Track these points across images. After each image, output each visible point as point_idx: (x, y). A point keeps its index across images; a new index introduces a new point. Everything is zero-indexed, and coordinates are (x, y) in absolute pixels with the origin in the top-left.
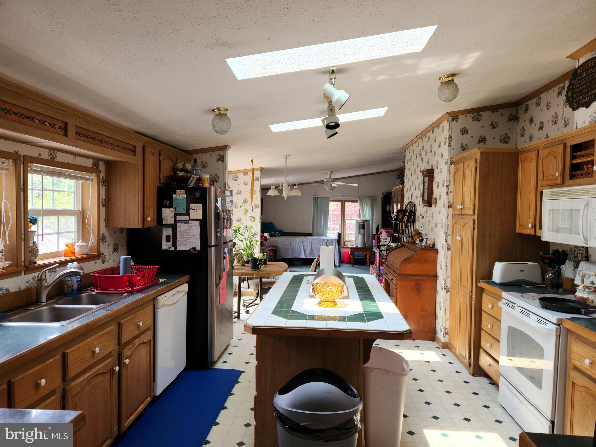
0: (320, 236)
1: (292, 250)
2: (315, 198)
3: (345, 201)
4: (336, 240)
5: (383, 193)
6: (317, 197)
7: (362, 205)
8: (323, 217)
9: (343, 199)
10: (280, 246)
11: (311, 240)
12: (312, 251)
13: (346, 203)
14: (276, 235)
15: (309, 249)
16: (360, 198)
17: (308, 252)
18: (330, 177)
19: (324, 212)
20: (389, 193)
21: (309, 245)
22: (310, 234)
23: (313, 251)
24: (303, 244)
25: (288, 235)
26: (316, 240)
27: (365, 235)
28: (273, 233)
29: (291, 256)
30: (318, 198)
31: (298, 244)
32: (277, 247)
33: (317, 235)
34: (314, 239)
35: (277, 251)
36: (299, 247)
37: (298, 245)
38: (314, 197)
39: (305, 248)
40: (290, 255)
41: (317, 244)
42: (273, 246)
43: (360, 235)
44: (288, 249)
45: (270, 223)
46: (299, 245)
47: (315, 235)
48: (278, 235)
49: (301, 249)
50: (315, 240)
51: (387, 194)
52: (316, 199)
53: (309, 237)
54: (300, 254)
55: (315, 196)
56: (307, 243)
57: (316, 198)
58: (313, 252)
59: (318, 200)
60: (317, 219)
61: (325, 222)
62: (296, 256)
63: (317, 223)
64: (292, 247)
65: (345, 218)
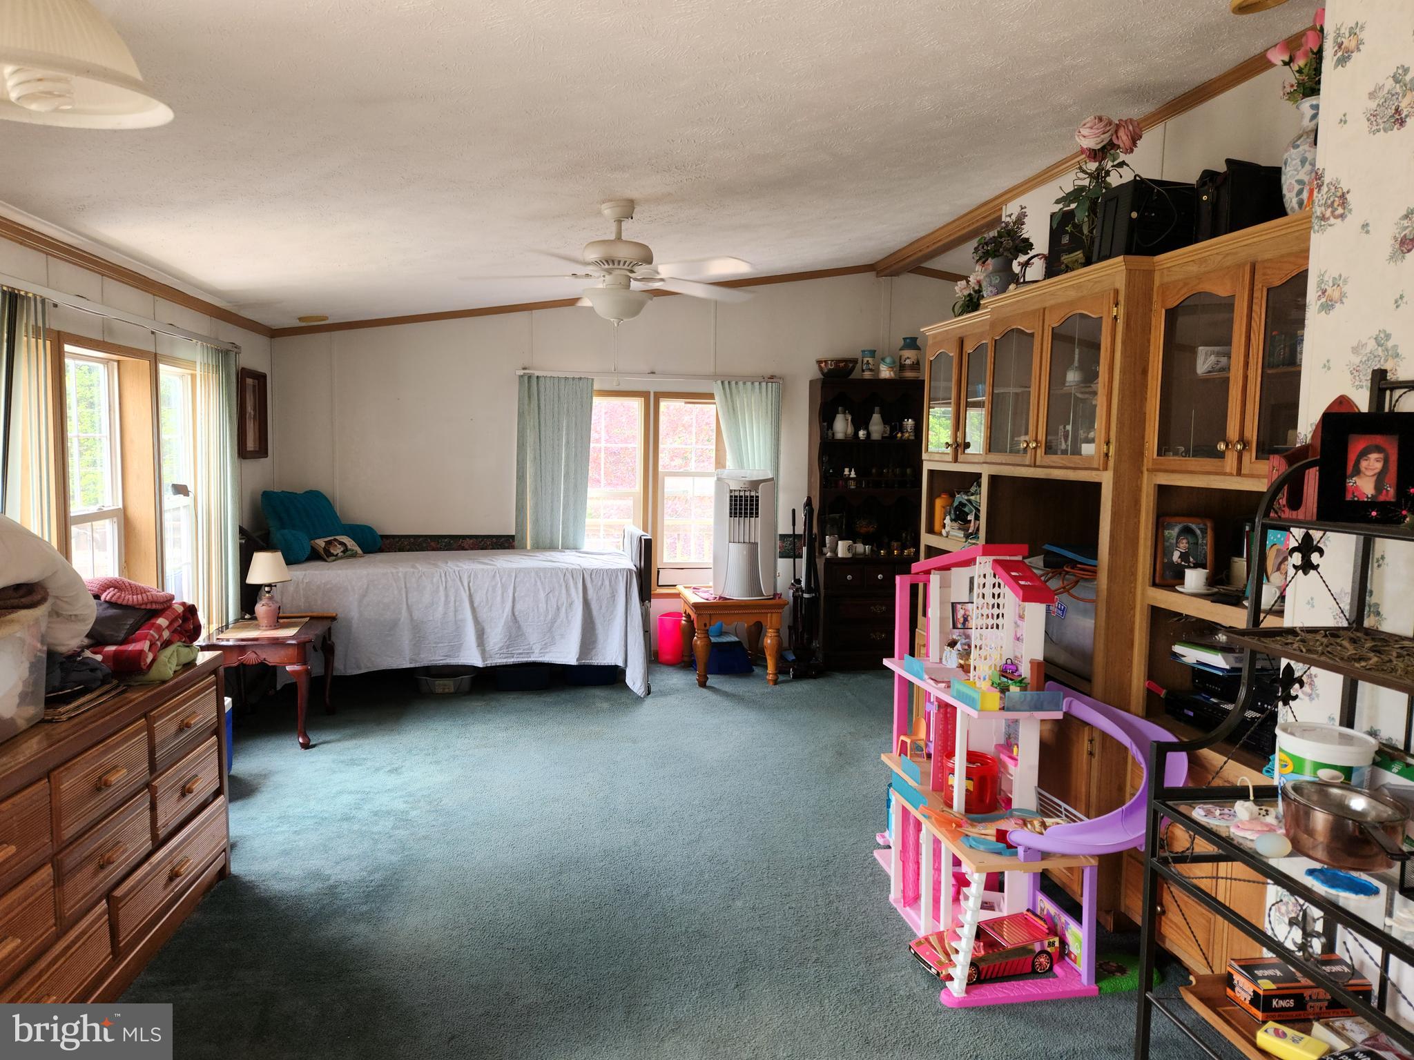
0: (552, 547)
1: (417, 628)
2: (526, 378)
3: (659, 396)
4: (630, 570)
5: (819, 362)
6: (537, 373)
7: (732, 410)
8: (567, 465)
9: (653, 385)
10: (354, 614)
11: (510, 576)
12: (515, 626)
13: (664, 405)
14: (338, 550)
15: (502, 621)
16: (722, 382)
17: (496, 638)
18: (619, 237)
19: (568, 442)
20: (846, 361)
21: (503, 601)
22: (504, 543)
23: (519, 627)
24: (471, 596)
25: (401, 550)
26: (537, 573)
27: (756, 544)
28: (321, 543)
29: (412, 660)
30: (542, 380)
31: (447, 596)
32: (333, 619)
33: (540, 547)
34: (527, 571)
35: (333, 638)
36: (451, 614)
37: (447, 602)
38: (521, 372)
39: (483, 614)
40: (408, 654)
41: (542, 595)
42: (315, 614)
43: (734, 547)
44: (394, 624)
45: (306, 492)
46: (452, 604)
47: (529, 548)
48: (346, 550)
49: (463, 620)
50: (533, 574)
51: (842, 365)
52: (530, 383)
53: (504, 562)
54: (457, 648)
55: (524, 369)
56: (494, 590)
57: (530, 377)
58: (523, 634)
59: (542, 389)
60: (539, 475)
61: (576, 486)
62: (438, 657)
63: (536, 492)
64: (416, 615)
65: (660, 469)
